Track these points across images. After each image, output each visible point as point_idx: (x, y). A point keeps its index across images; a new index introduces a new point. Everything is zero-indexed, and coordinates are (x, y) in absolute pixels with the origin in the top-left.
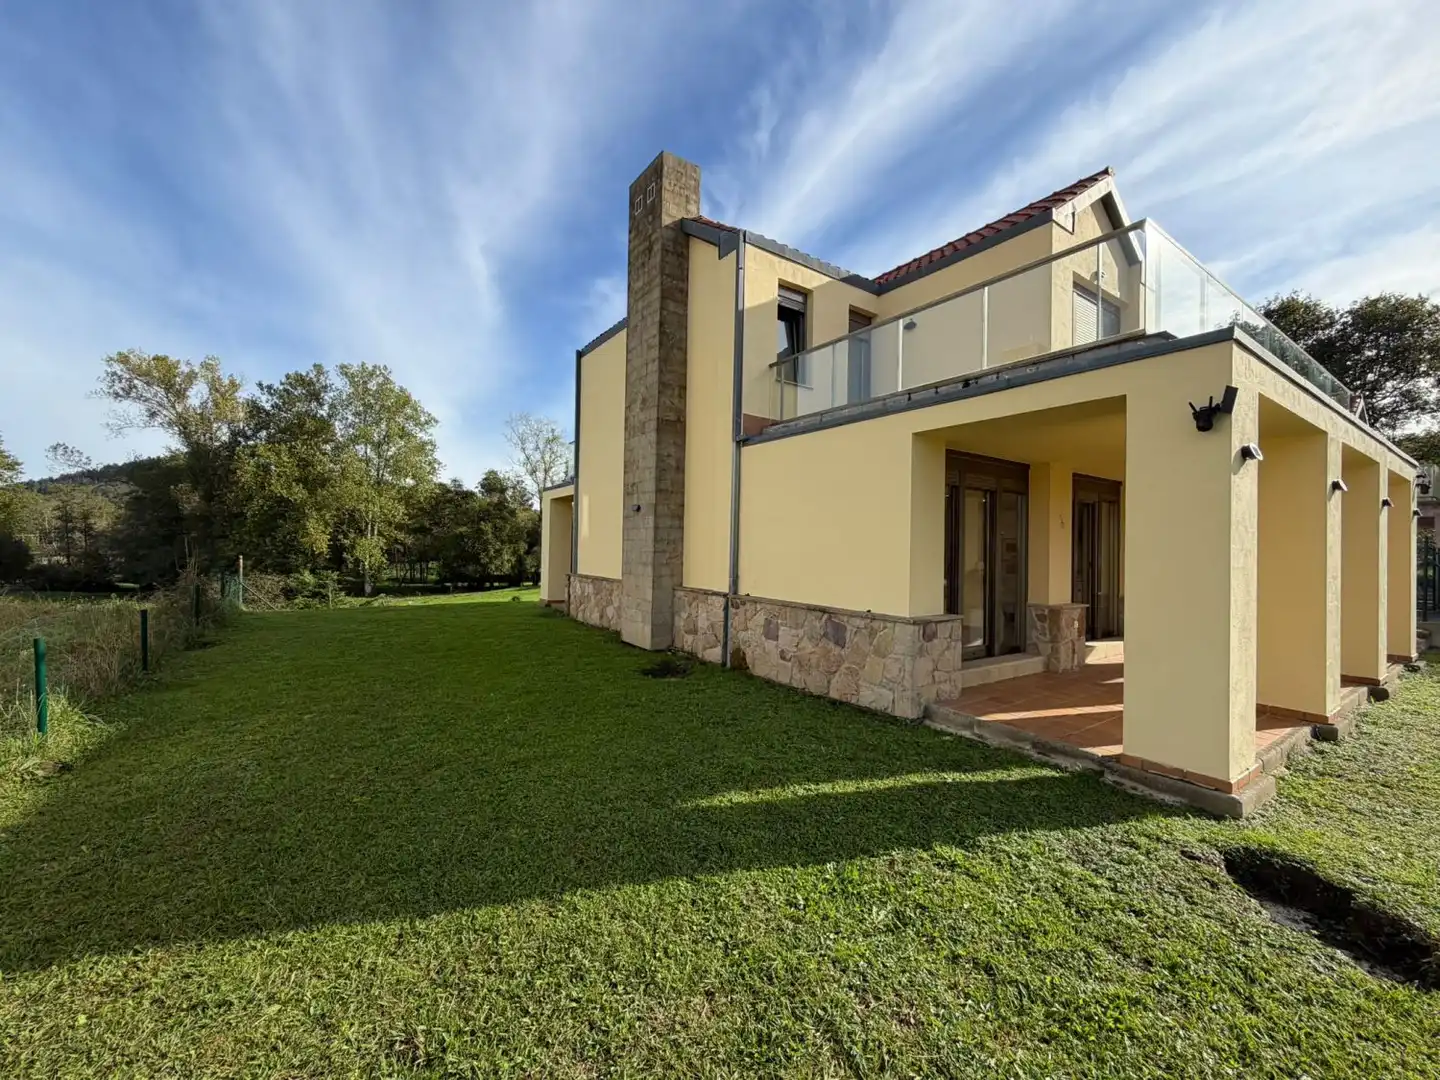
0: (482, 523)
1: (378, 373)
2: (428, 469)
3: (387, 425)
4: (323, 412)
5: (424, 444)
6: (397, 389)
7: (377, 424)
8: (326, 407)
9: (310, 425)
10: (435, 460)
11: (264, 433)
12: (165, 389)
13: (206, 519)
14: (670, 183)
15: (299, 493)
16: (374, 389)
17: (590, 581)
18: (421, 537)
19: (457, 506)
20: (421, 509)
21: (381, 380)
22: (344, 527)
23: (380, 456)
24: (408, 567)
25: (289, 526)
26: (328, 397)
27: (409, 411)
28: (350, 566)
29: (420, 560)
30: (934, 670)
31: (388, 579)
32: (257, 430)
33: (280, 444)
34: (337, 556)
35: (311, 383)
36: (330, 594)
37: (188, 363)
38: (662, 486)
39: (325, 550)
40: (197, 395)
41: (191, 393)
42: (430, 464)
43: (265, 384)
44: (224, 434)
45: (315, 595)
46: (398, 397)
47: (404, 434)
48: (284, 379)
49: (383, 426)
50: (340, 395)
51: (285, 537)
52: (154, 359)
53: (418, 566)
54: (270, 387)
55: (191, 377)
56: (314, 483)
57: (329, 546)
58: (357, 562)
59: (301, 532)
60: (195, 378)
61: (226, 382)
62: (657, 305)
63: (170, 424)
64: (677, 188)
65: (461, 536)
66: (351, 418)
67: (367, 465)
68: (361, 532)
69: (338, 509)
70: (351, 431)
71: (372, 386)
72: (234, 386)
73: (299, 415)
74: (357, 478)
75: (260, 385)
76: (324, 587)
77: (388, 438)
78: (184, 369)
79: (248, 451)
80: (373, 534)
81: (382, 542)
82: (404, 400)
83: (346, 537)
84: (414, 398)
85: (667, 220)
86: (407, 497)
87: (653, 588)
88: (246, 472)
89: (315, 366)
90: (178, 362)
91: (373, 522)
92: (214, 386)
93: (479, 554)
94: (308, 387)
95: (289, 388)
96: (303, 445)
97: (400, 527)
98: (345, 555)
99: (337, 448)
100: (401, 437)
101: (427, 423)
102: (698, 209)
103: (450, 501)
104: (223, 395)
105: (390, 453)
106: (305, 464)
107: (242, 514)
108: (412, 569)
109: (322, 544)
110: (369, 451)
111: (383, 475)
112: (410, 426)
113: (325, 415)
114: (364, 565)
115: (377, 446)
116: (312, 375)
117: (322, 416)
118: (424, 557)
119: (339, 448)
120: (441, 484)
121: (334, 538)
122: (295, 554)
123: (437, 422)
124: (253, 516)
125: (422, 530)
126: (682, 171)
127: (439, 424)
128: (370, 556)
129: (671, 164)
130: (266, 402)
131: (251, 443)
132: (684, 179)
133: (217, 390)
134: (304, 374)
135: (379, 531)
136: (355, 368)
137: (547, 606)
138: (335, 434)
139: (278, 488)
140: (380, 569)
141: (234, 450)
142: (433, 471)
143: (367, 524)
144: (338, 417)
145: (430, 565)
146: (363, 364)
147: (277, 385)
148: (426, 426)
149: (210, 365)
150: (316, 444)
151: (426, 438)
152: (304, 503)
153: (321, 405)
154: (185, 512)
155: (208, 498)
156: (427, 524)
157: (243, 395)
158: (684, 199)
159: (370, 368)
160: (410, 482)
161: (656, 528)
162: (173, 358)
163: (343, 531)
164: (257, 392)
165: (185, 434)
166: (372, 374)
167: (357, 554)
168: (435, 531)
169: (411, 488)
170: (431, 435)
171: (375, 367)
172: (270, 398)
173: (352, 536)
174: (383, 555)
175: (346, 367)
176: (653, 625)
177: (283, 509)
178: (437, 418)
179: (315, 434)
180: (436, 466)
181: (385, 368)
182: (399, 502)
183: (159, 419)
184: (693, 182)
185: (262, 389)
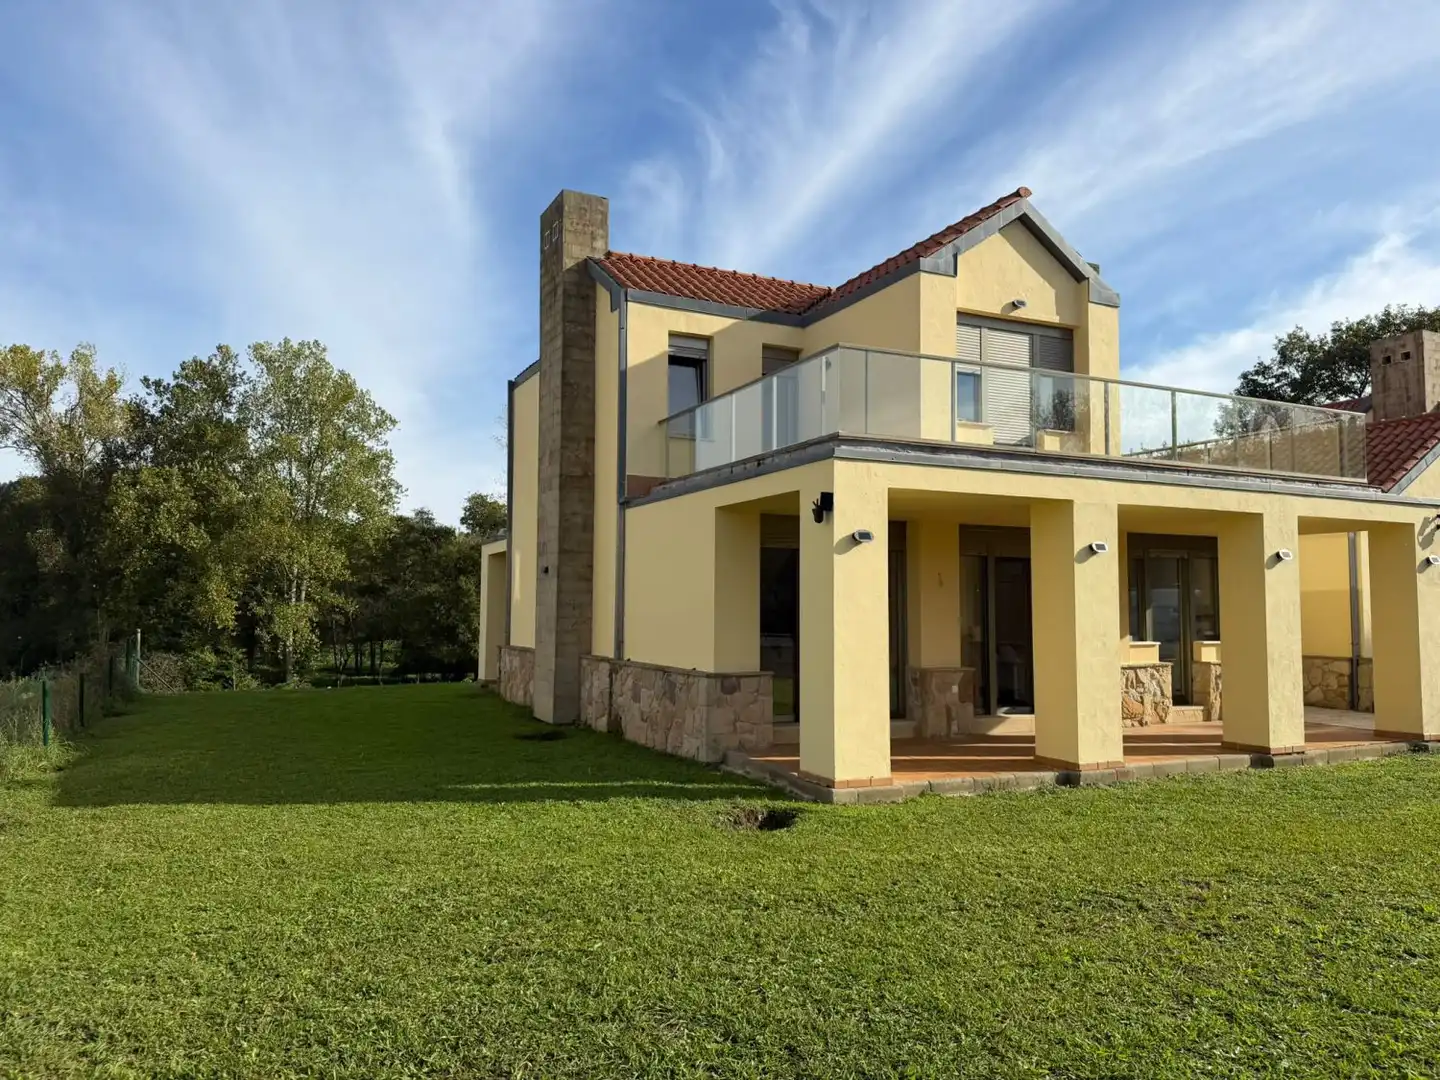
0: (462, 578)
1: (307, 352)
2: (381, 495)
3: (321, 432)
4: (231, 416)
5: (375, 458)
6: (335, 375)
7: (307, 432)
8: (234, 409)
9: (212, 435)
10: (391, 482)
11: (148, 451)
12: (24, 393)
13: (68, 580)
14: (572, 223)
15: (197, 538)
16: (303, 375)
17: (516, 652)
18: (371, 601)
19: (424, 551)
20: (372, 559)
21: (310, 363)
22: (259, 588)
23: (310, 478)
24: (350, 648)
25: (182, 588)
26: (237, 392)
27: (352, 407)
28: (266, 648)
29: (368, 638)
30: (736, 721)
31: (321, 670)
32: (140, 445)
33: (171, 466)
34: (248, 630)
35: (214, 374)
36: (234, 677)
37: (54, 355)
38: (566, 547)
39: (231, 623)
40: (64, 398)
41: (56, 396)
42: (384, 487)
43: (152, 379)
44: (95, 453)
45: (216, 678)
46: (337, 385)
47: (346, 443)
48: (178, 370)
49: (315, 433)
50: (255, 389)
51: (175, 604)
52: (11, 351)
53: (367, 647)
54: (158, 384)
55: (58, 373)
56: (218, 520)
57: (238, 619)
58: (275, 640)
59: (199, 598)
60: (62, 375)
61: (103, 378)
62: (559, 354)
63: (27, 442)
64: (580, 227)
65: (430, 599)
66: (269, 422)
67: (292, 493)
68: (281, 595)
69: (250, 561)
70: (269, 441)
71: (299, 372)
72: (113, 383)
73: (196, 422)
74: (277, 513)
75: (146, 380)
76: (227, 669)
77: (320, 452)
78: (49, 362)
79: (128, 478)
80: (298, 599)
81: (312, 610)
82: (345, 390)
83: (260, 603)
84: (360, 386)
85: (568, 263)
86: (348, 539)
87: (557, 656)
88: (126, 506)
89: (219, 348)
90: (41, 354)
91: (300, 577)
92: (86, 384)
93: (457, 627)
94: (210, 378)
95: (185, 383)
96: (202, 467)
97: (338, 587)
98: (258, 631)
99: (249, 467)
100: (341, 449)
101: (379, 424)
102: (606, 243)
103: (415, 544)
104: (97, 397)
105: (324, 474)
106: (204, 495)
107: (118, 572)
108: (358, 652)
109: (228, 614)
110: (294, 471)
111: (314, 507)
112: (354, 431)
113: (233, 420)
114: (285, 646)
115: (306, 463)
116: (216, 362)
117: (229, 421)
118: (375, 635)
119: (250, 470)
120: (401, 519)
121: (243, 606)
122: (189, 631)
123: (394, 422)
124: (134, 573)
125: (369, 591)
126: (586, 206)
127: (398, 426)
128: (295, 633)
129: (573, 203)
130: (153, 405)
131: (132, 465)
132: (588, 215)
133: (90, 391)
134: (205, 361)
135: (307, 595)
136: (273, 349)
137: (483, 686)
138: (246, 446)
139: (167, 531)
140: (307, 654)
141: (110, 478)
142: (389, 499)
143: (291, 582)
144: (252, 423)
145: (385, 646)
146: (287, 341)
147: (169, 380)
148: (379, 430)
149: (84, 355)
150: (221, 463)
151: (378, 448)
152: (202, 554)
153: (227, 404)
154: (46, 570)
155: (75, 548)
156: (379, 581)
157: (122, 396)
158: (588, 237)
159: (296, 346)
160: (353, 515)
161: (559, 592)
162: (35, 349)
163: (257, 594)
164: (142, 392)
165: (46, 454)
166: (297, 355)
167: (277, 629)
168: (392, 591)
169: (354, 527)
170: (386, 443)
171: (302, 344)
172: (158, 398)
173: (269, 601)
174: (313, 631)
175: (262, 347)
176: (556, 698)
177: (175, 564)
178: (394, 416)
179: (218, 449)
180: (393, 491)
181: (316, 342)
182: (337, 548)
183: (13, 437)
184: (600, 217)
185: (148, 387)
